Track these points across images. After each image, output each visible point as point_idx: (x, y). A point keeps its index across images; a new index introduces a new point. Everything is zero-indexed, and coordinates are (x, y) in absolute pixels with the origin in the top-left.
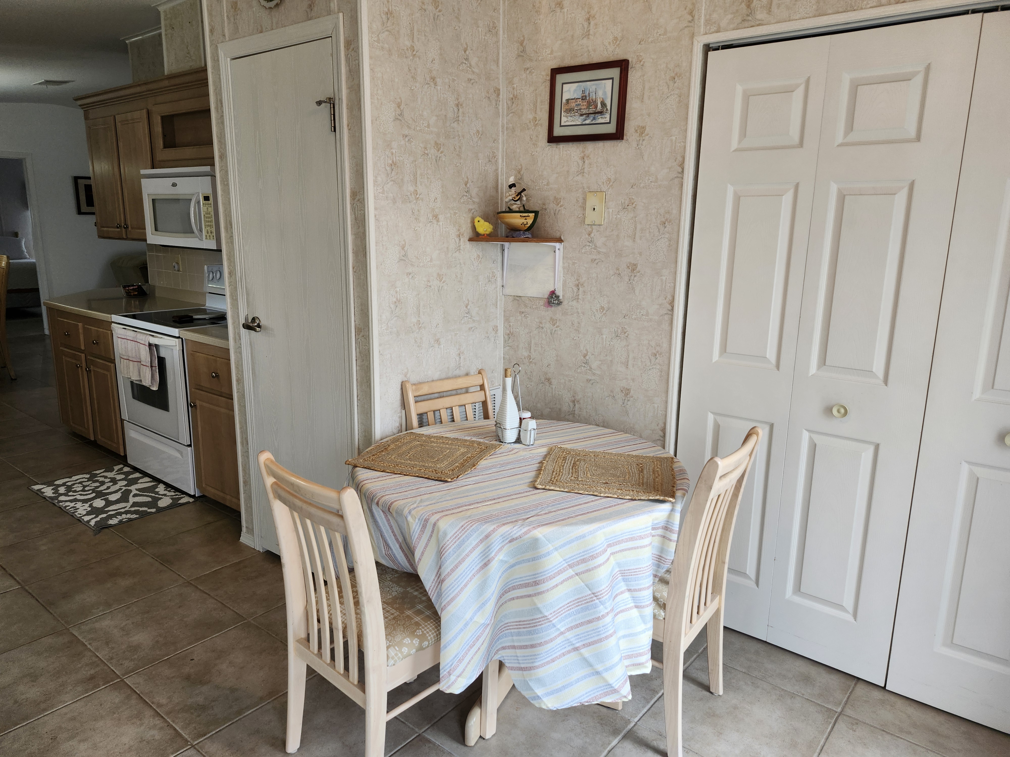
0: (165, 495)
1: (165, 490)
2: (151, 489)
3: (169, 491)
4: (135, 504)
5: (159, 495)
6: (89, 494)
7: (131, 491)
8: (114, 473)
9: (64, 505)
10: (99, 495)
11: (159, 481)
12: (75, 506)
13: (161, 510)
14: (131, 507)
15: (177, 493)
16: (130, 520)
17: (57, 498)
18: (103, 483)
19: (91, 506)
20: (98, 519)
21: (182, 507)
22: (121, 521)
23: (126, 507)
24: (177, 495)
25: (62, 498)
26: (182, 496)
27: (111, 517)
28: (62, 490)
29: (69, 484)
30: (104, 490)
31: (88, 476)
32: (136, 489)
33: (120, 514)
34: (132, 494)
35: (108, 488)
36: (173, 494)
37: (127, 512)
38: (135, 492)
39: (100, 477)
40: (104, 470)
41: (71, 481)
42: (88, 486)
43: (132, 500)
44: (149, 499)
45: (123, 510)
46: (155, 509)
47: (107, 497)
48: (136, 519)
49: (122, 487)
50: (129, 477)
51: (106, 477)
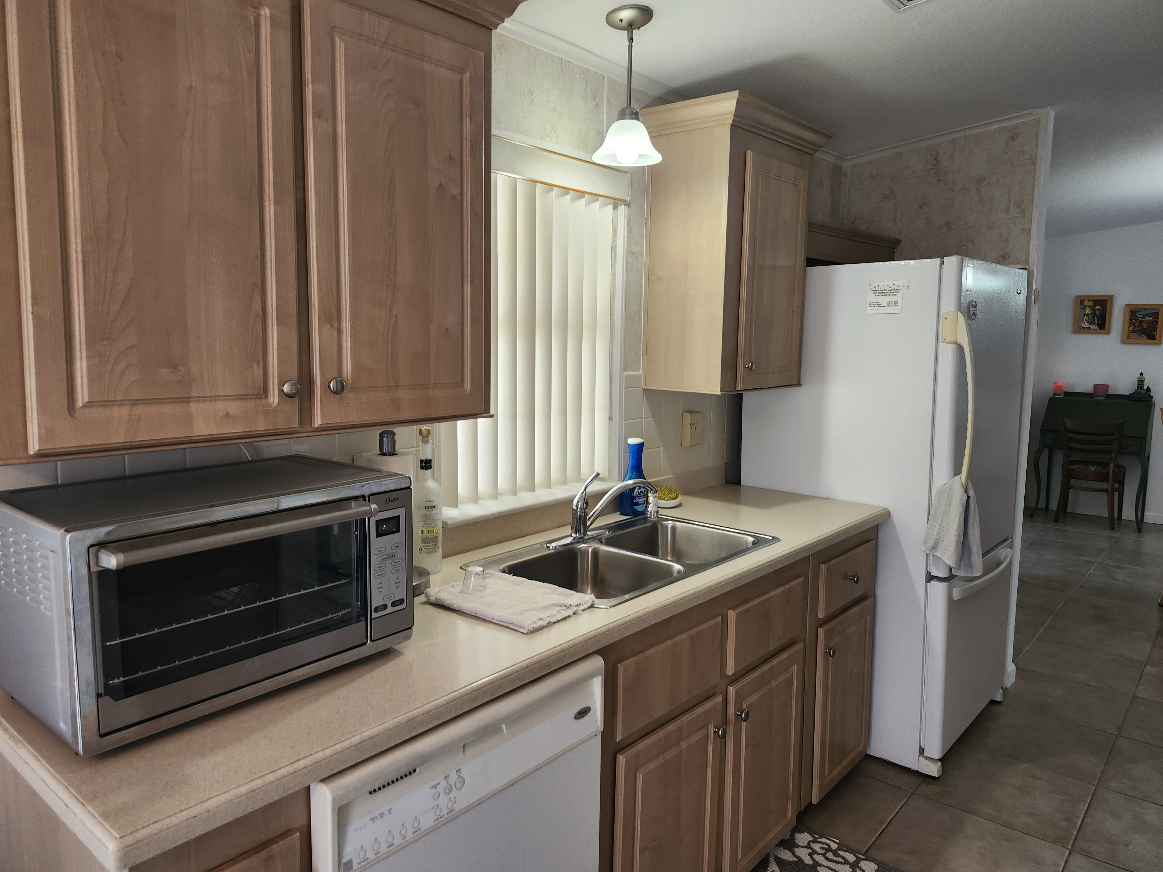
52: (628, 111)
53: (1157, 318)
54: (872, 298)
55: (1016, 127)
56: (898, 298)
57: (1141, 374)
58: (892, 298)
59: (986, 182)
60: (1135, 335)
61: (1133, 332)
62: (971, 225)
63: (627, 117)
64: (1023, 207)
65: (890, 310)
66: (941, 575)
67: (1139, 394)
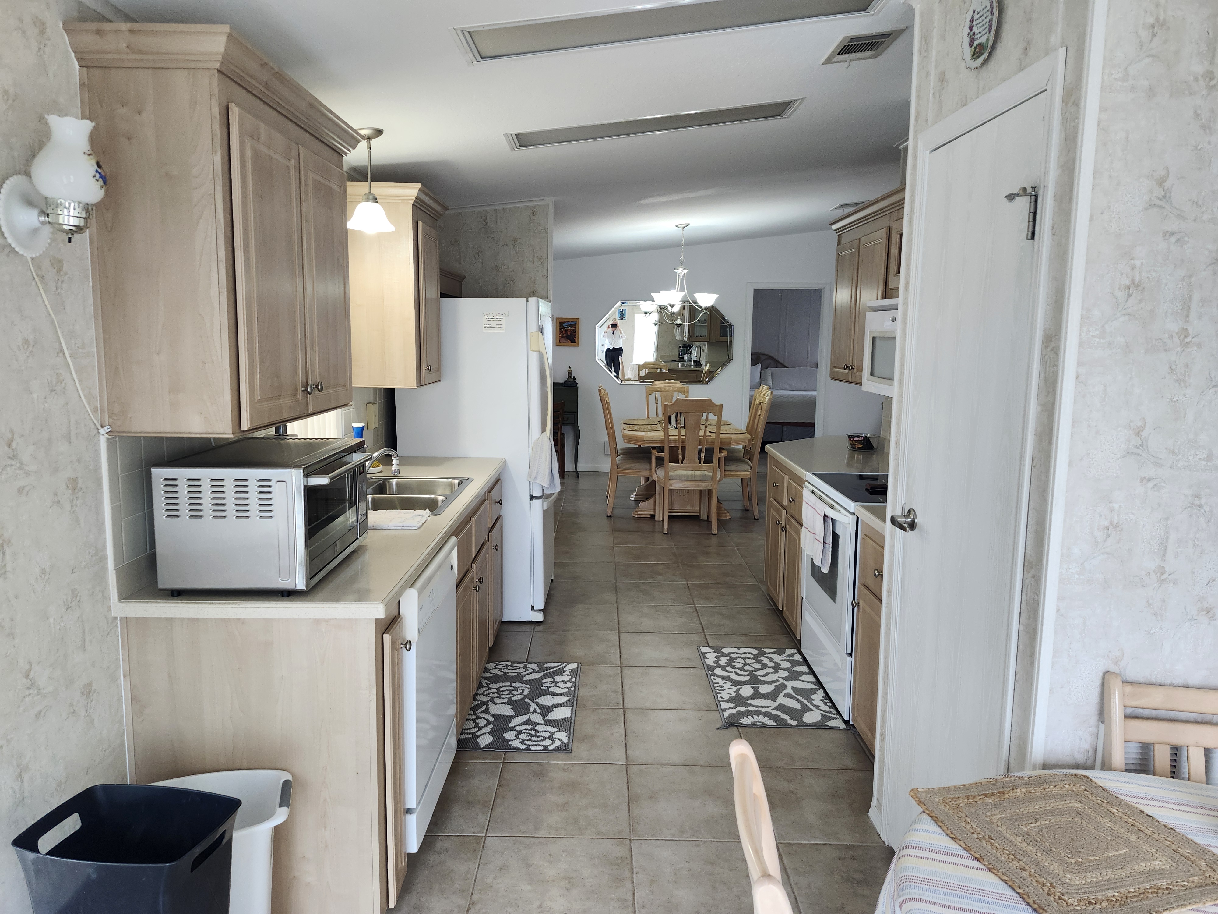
0: (817, 707)
1: (821, 700)
2: (807, 694)
3: (825, 704)
4: (781, 708)
5: (812, 704)
6: (744, 676)
7: (785, 687)
8: (783, 657)
9: (714, 681)
10: (754, 680)
11: (822, 687)
12: (723, 685)
13: (803, 726)
14: (776, 708)
15: (832, 710)
16: (764, 726)
17: (715, 668)
18: (765, 666)
19: (737, 692)
20: (734, 711)
21: (827, 732)
22: (754, 724)
23: (768, 707)
24: (831, 712)
25: (718, 671)
26: (835, 716)
27: (748, 713)
28: (723, 661)
29: (733, 656)
30: (761, 676)
31: (755, 652)
32: (793, 688)
33: (758, 713)
34: (785, 692)
35: (767, 674)
36: (828, 709)
37: (767, 715)
38: (789, 690)
39: (767, 657)
40: (775, 650)
41: (737, 653)
42: (749, 664)
43: (781, 699)
44: (798, 706)
45: (763, 710)
46: (796, 722)
47: (759, 685)
48: (770, 727)
49: (780, 679)
50: (795, 669)
51: (771, 660)
52: (371, 197)
53: (576, 328)
54: (485, 321)
55: (534, 207)
56: (502, 322)
57: (570, 367)
58: (499, 322)
59: (519, 241)
60: (563, 340)
61: (562, 337)
62: (511, 270)
63: (371, 200)
64: (542, 261)
65: (498, 330)
66: (538, 495)
67: (570, 381)
